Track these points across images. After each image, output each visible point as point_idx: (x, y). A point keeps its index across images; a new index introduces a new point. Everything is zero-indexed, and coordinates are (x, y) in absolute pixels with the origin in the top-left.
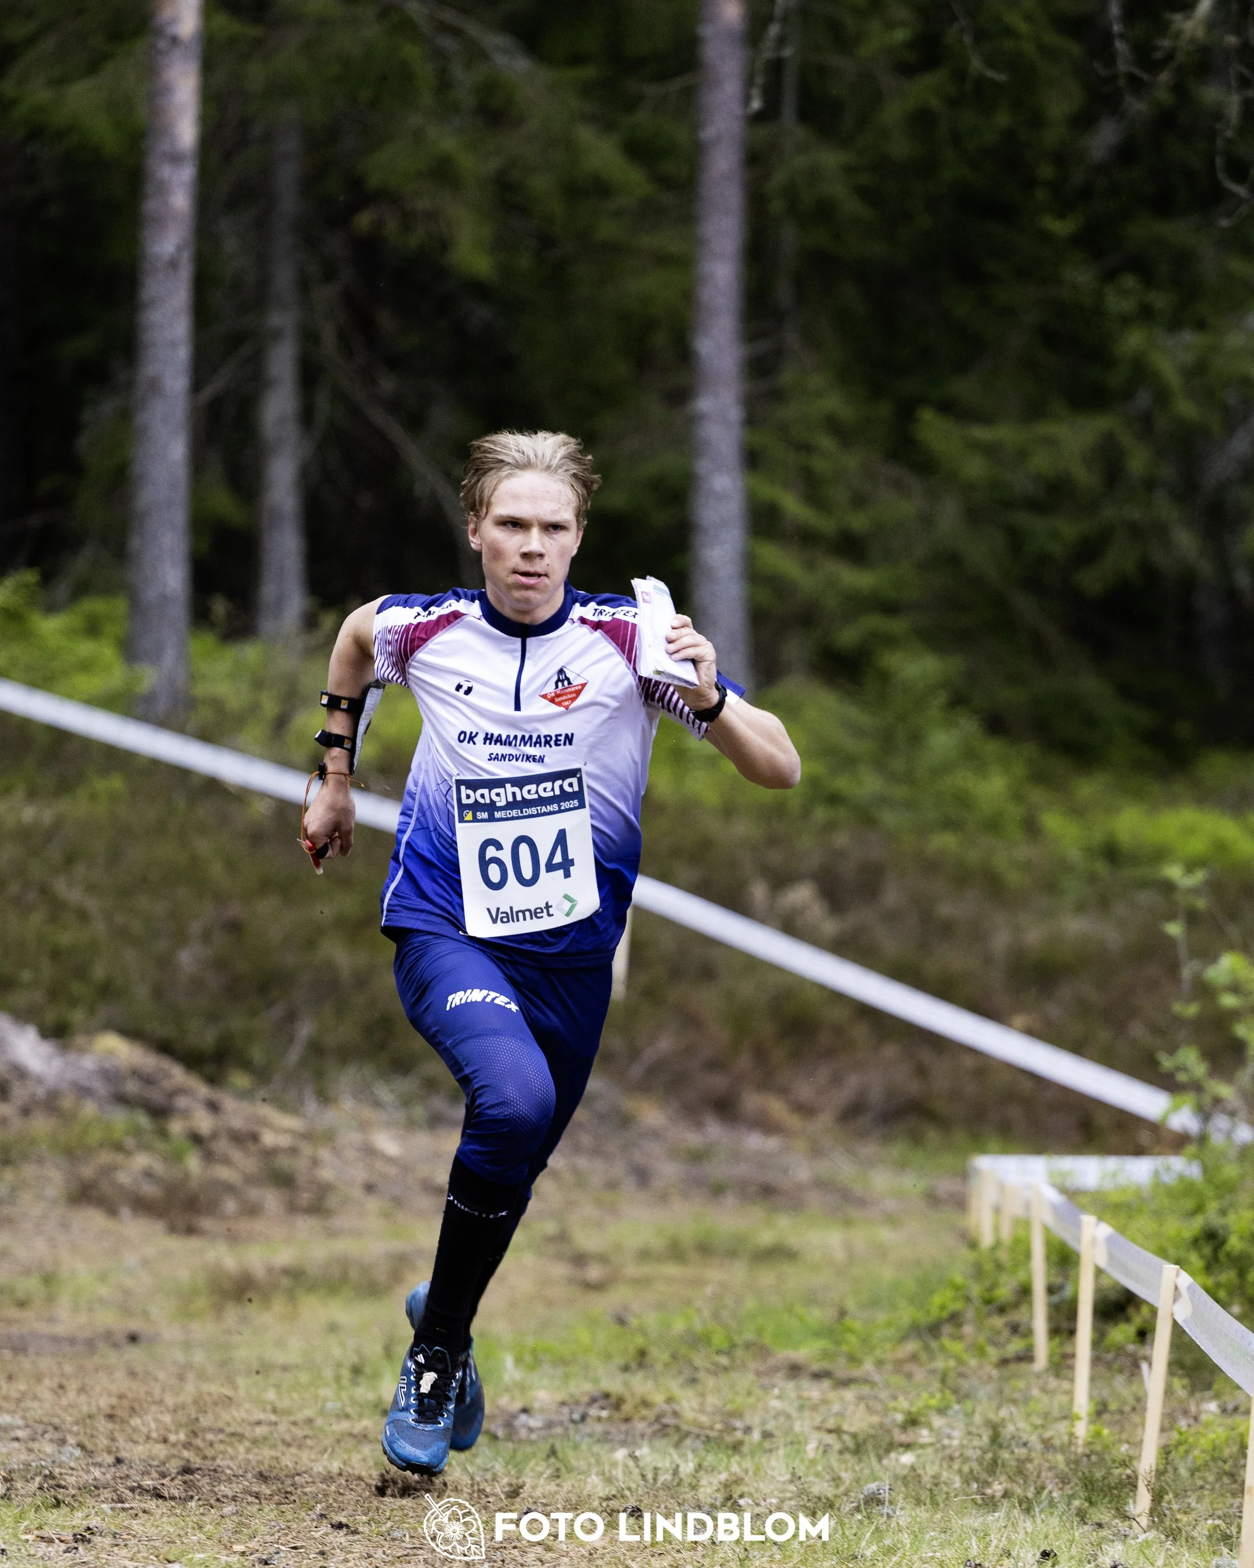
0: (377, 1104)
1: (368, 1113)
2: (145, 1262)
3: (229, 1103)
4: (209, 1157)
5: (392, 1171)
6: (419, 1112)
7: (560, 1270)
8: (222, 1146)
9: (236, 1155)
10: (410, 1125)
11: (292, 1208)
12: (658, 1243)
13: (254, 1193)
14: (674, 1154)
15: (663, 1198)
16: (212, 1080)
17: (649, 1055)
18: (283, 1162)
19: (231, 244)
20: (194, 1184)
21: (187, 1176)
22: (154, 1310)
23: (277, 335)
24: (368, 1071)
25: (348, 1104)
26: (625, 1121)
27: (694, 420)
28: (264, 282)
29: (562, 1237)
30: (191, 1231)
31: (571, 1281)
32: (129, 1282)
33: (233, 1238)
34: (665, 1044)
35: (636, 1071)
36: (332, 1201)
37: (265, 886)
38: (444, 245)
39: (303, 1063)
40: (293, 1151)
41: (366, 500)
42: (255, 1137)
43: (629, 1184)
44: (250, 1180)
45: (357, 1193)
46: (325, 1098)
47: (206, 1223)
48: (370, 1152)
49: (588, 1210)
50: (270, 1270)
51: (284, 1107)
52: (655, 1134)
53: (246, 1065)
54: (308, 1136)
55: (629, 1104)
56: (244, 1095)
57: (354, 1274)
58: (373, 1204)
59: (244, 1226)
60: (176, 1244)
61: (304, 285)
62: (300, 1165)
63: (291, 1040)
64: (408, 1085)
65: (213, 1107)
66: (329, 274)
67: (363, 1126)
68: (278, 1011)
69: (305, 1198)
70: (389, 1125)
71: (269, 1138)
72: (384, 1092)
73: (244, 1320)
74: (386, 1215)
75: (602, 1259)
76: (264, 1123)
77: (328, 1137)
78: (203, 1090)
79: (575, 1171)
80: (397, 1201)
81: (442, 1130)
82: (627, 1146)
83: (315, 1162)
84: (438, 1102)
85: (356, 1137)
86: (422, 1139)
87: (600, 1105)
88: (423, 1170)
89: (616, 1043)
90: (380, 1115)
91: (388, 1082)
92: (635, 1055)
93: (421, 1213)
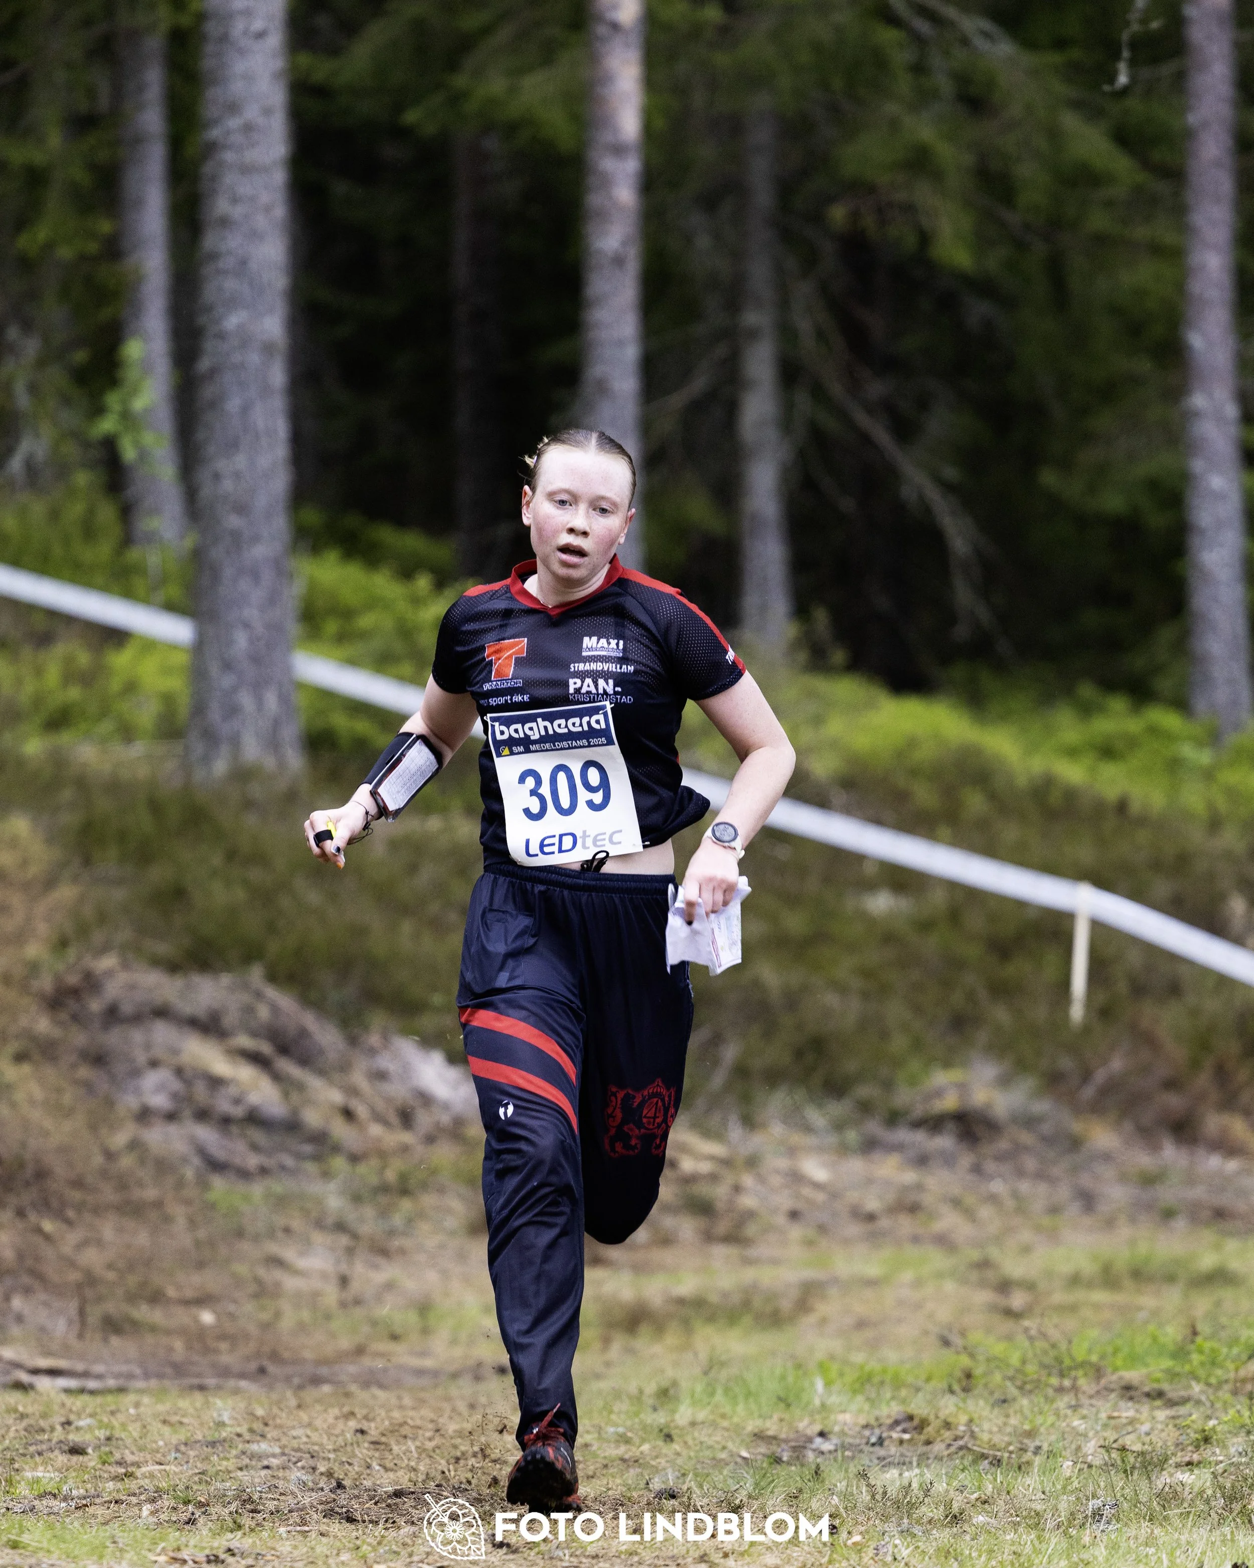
0: (808, 1129)
1: (797, 1138)
5: (820, 1197)
6: (852, 1136)
7: (982, 1297)
10: (842, 1150)
11: (709, 1237)
12: (1090, 1269)
13: (669, 1222)
14: (1123, 1178)
15: (1109, 1223)
17: (1100, 1076)
18: (703, 1190)
24: (800, 1094)
25: (777, 1129)
26: (1075, 1143)
27: (1188, 417)
29: (987, 1264)
33: (639, 1268)
34: (1117, 1064)
35: (1088, 1092)
36: (751, 1230)
39: (728, 1087)
40: (713, 1178)
43: (1074, 1209)
44: (665, 1209)
45: (781, 1220)
46: (749, 1122)
47: (616, 1253)
48: (796, 1178)
49: (1025, 1235)
51: (708, 1134)
52: (1107, 1157)
54: (727, 1163)
55: (1077, 1127)
58: (796, 1232)
59: (656, 1254)
62: (720, 1192)
63: (716, 1063)
64: (838, 1108)
67: (792, 1151)
68: (704, 1034)
69: (722, 1227)
70: (820, 1150)
71: (688, 1165)
72: (816, 1117)
74: (809, 1243)
75: (1028, 1286)
76: (683, 1148)
77: (752, 1162)
80: (822, 1229)
81: (877, 1156)
82: (1075, 1170)
83: (737, 1189)
84: (874, 1127)
85: (782, 1163)
86: (856, 1166)
87: (1046, 1128)
88: (853, 1196)
89: (1066, 1063)
90: (810, 1140)
91: (820, 1106)
92: (1086, 1076)
93: (846, 1242)
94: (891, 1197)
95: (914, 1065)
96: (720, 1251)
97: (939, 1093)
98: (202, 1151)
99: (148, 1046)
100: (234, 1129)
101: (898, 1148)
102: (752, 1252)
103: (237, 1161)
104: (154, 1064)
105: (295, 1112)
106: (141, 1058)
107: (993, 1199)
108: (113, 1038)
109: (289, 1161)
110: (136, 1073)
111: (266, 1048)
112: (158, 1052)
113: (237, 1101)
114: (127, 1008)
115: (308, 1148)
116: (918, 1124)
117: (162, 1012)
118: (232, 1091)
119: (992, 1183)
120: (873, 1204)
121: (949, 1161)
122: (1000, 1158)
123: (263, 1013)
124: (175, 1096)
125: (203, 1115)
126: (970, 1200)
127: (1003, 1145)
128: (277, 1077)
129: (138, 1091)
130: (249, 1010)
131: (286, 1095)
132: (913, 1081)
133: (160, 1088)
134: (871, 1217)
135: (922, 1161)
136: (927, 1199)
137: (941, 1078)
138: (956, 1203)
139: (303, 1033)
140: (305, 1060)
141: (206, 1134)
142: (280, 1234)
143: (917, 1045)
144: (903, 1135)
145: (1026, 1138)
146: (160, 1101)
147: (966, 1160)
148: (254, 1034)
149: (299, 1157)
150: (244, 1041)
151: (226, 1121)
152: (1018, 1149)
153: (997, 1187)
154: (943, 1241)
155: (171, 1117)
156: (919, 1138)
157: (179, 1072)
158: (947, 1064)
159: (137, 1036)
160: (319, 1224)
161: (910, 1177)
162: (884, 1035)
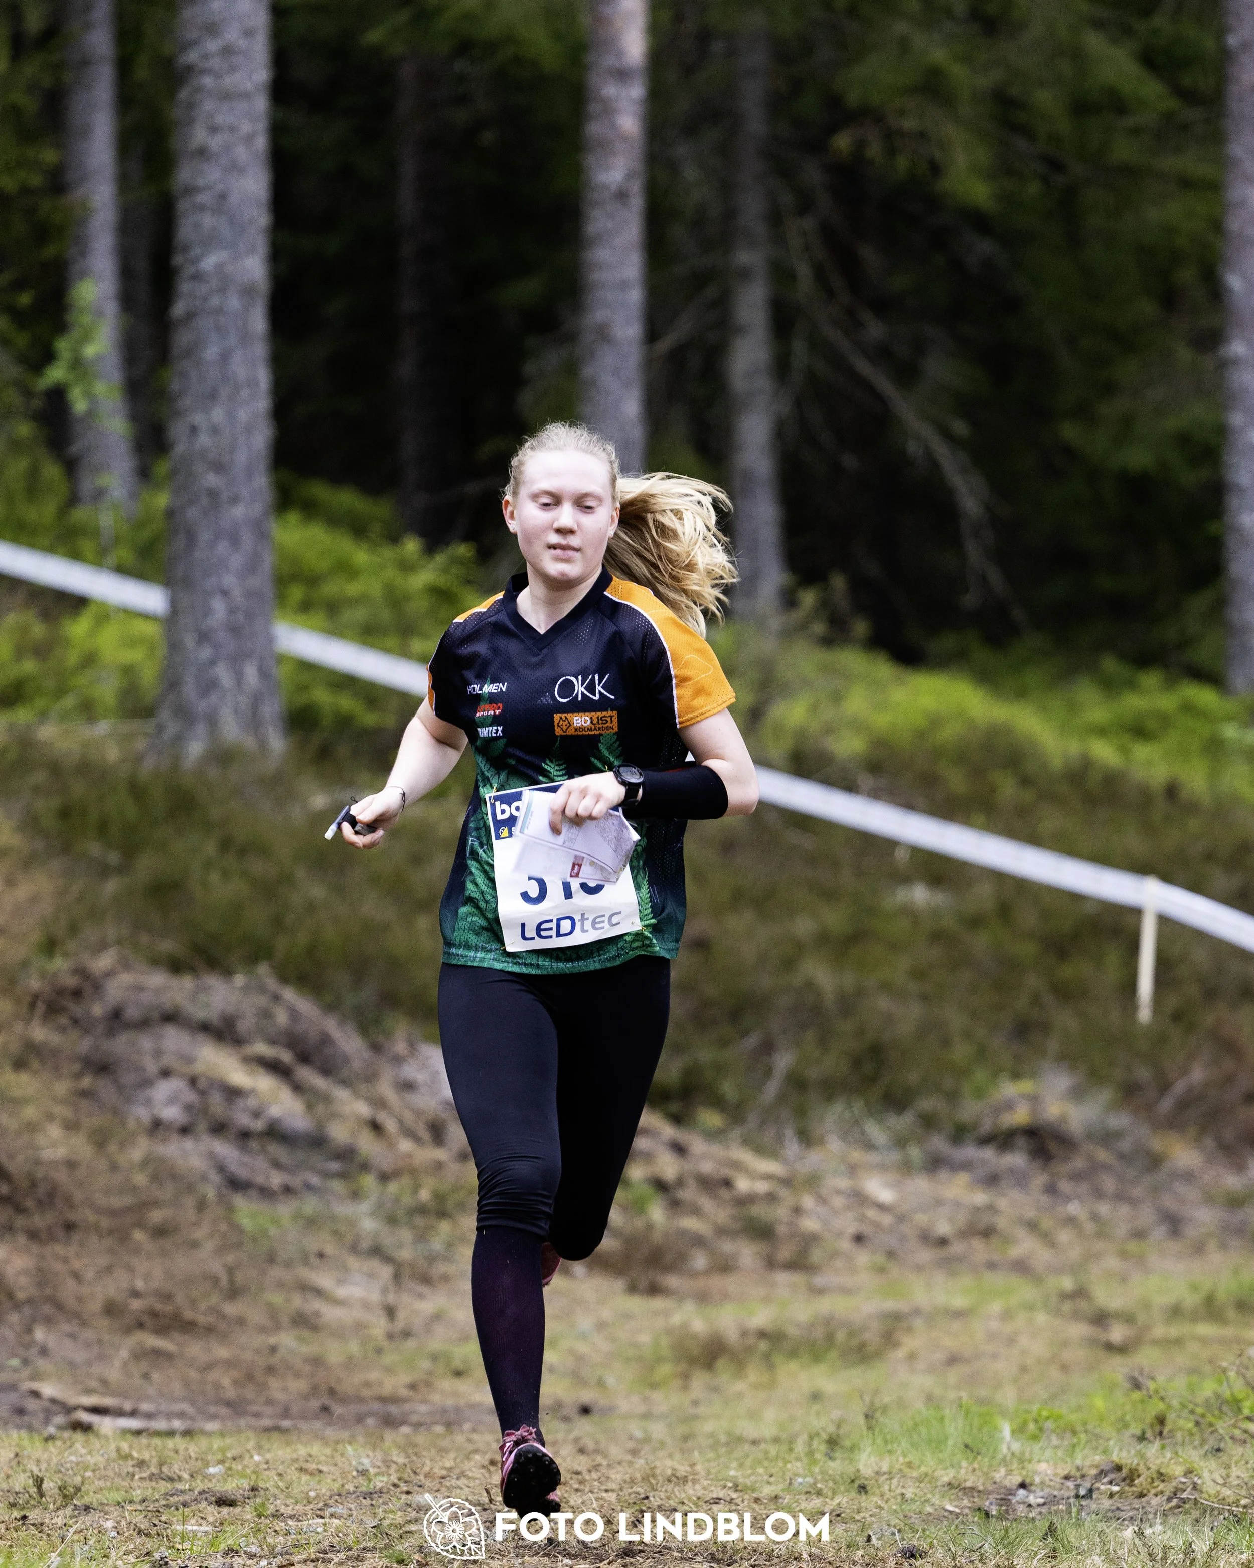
0: (868, 1145)
1: (857, 1155)
2: (601, 1326)
3: (698, 1145)
4: (675, 1205)
5: (887, 1220)
6: (915, 1152)
7: (1079, 1330)
8: (688, 1194)
9: (706, 1203)
10: (906, 1168)
11: (771, 1264)
12: (1191, 1300)
13: (727, 1247)
14: (1209, 1199)
15: (1199, 1249)
16: (677, 1120)
17: (1179, 1087)
18: (759, 1211)
19: (690, 173)
20: (657, 1237)
21: (650, 1227)
22: (611, 1381)
23: (745, 274)
24: (858, 1106)
25: (834, 1144)
26: (1154, 1161)
27: (1224, 365)
28: (730, 214)
29: (1080, 1293)
30: (654, 1290)
31: (1093, 1342)
32: (582, 1348)
33: (703, 1298)
34: (1198, 1075)
35: (1166, 1105)
36: (816, 1255)
37: (738, 898)
38: (936, 169)
39: (781, 1099)
40: (771, 1198)
41: (849, 461)
42: (727, 1183)
43: (1159, 1232)
44: (721, 1232)
45: (846, 1245)
46: (806, 1138)
47: (672, 1281)
48: (860, 1198)
49: (1112, 1263)
50: (744, 1333)
51: (760, 1150)
52: (1188, 1177)
53: (718, 1103)
54: (786, 1182)
55: (1157, 1144)
56: (713, 1135)
57: (840, 1336)
58: (863, 1258)
59: (716, 1282)
60: (637, 1304)
61: (775, 218)
62: (780, 1215)
63: (768, 1072)
64: (902, 1122)
65: (679, 1149)
66: (805, 206)
67: (853, 1169)
68: (753, 1041)
69: (785, 1253)
70: (883, 1168)
71: (743, 1185)
72: (875, 1131)
73: (716, 1389)
74: (879, 1270)
75: (1128, 1318)
76: (737, 1165)
77: (812, 1181)
78: (668, 1131)
79: (1095, 1217)
80: (891, 1255)
81: (943, 1174)
82: (1155, 1190)
83: (797, 1211)
84: (938, 1143)
85: (843, 1183)
86: (921, 1185)
87: (1125, 1145)
88: (921, 1219)
89: (1143, 1074)
90: (873, 1157)
91: (880, 1121)
92: (1164, 1087)
93: (919, 1269)
94: (962, 1219)
95: (980, 1075)
96: (783, 1278)
97: (1009, 1106)
98: (221, 1168)
99: (158, 1053)
100: (254, 1144)
101: (966, 1166)
102: (819, 1281)
103: (260, 1179)
104: (165, 1073)
105: (320, 1126)
106: (151, 1067)
107: (1071, 1221)
108: (121, 1044)
109: (315, 1180)
110: (147, 1083)
111: (286, 1057)
112: (168, 1060)
113: (257, 1114)
114: (132, 1013)
115: (334, 1166)
116: (986, 1140)
117: (171, 1017)
118: (252, 1102)
119: (1070, 1205)
120: (943, 1228)
121: (1021, 1180)
122: (1077, 1177)
123: (282, 1018)
124: (188, 1108)
125: (219, 1129)
126: (1047, 1223)
127: (1079, 1163)
128: (298, 1088)
129: (149, 1102)
130: (266, 1014)
131: (310, 1107)
132: (980, 1093)
133: (172, 1100)
134: (943, 1242)
135: (992, 1180)
136: (1001, 1223)
137: (1009, 1089)
138: (1032, 1226)
139: (325, 1040)
140: (326, 1071)
141: (224, 1149)
142: (313, 1260)
143: (982, 1053)
144: (970, 1152)
145: (1102, 1155)
146: (172, 1113)
147: (1039, 1180)
148: (272, 1042)
149: (327, 1175)
150: (261, 1048)
151: (245, 1136)
152: (1095, 1168)
153: (1074, 1208)
154: (1021, 1267)
155: (185, 1131)
156: (988, 1153)
157: (193, 1081)
158: (1016, 1076)
159: (146, 1042)
160: (354, 1249)
161: (980, 1198)
162: (946, 1042)
